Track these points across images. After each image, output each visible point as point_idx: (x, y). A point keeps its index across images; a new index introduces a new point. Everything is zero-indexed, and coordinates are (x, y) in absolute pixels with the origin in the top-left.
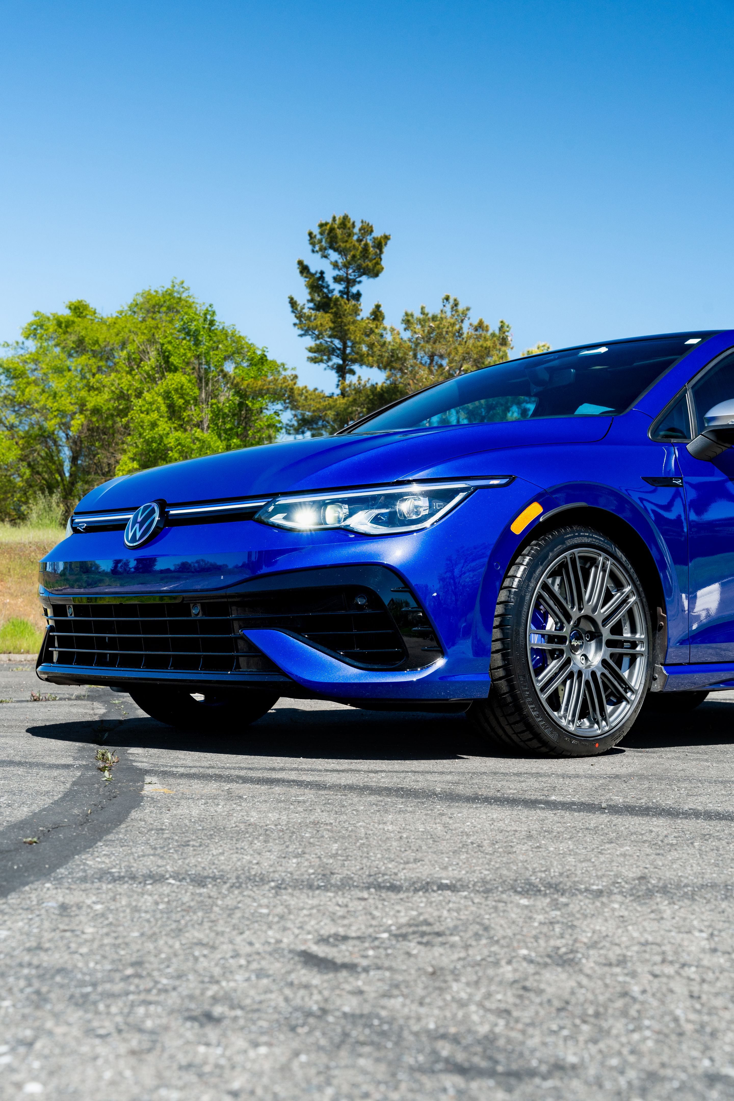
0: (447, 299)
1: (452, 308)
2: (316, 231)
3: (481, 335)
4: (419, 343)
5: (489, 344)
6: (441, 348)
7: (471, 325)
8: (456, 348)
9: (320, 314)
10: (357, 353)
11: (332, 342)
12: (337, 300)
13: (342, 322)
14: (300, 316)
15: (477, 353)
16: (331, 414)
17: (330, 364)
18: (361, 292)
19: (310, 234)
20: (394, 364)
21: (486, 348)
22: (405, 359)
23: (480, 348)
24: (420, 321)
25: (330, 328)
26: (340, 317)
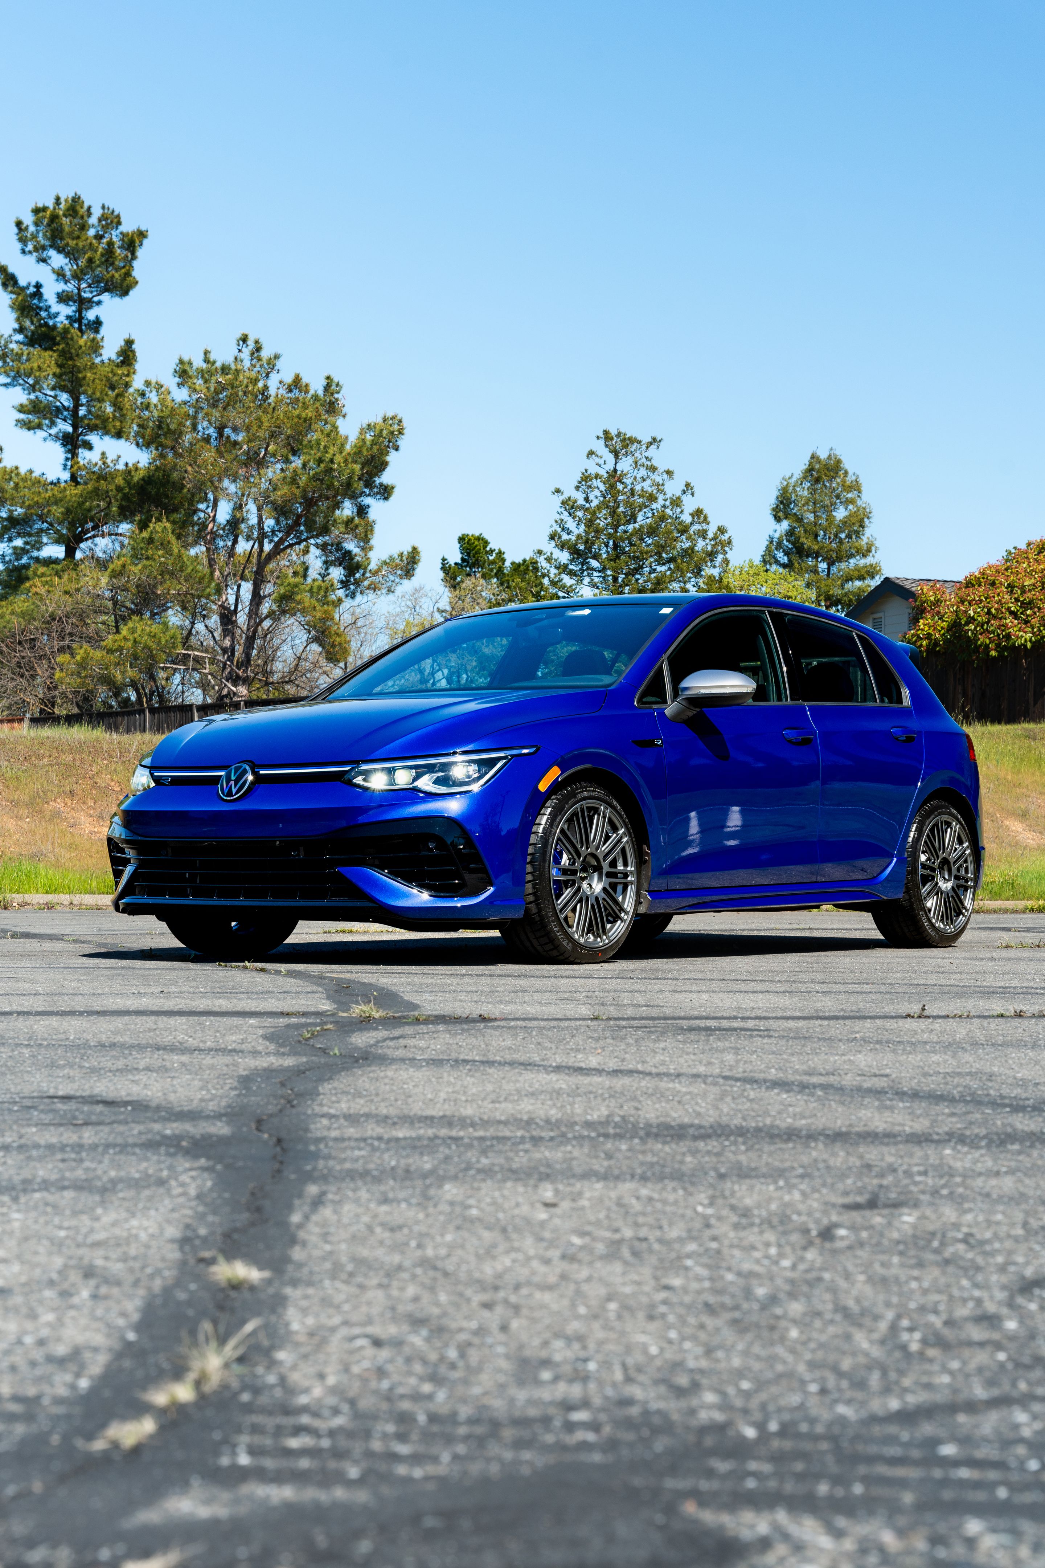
0: (244, 339)
1: (252, 354)
2: (28, 220)
3: (297, 399)
4: (202, 408)
5: (310, 413)
6: (235, 416)
7: (282, 382)
8: (259, 419)
9: (36, 351)
10: (98, 417)
11: (55, 397)
12: (66, 331)
13: (74, 366)
15: (291, 428)
16: (57, 511)
17: (53, 431)
18: (102, 319)
19: (19, 224)
20: (162, 439)
21: (305, 420)
22: (181, 434)
23: (296, 420)
24: (201, 372)
25: (54, 374)
26: (71, 358)
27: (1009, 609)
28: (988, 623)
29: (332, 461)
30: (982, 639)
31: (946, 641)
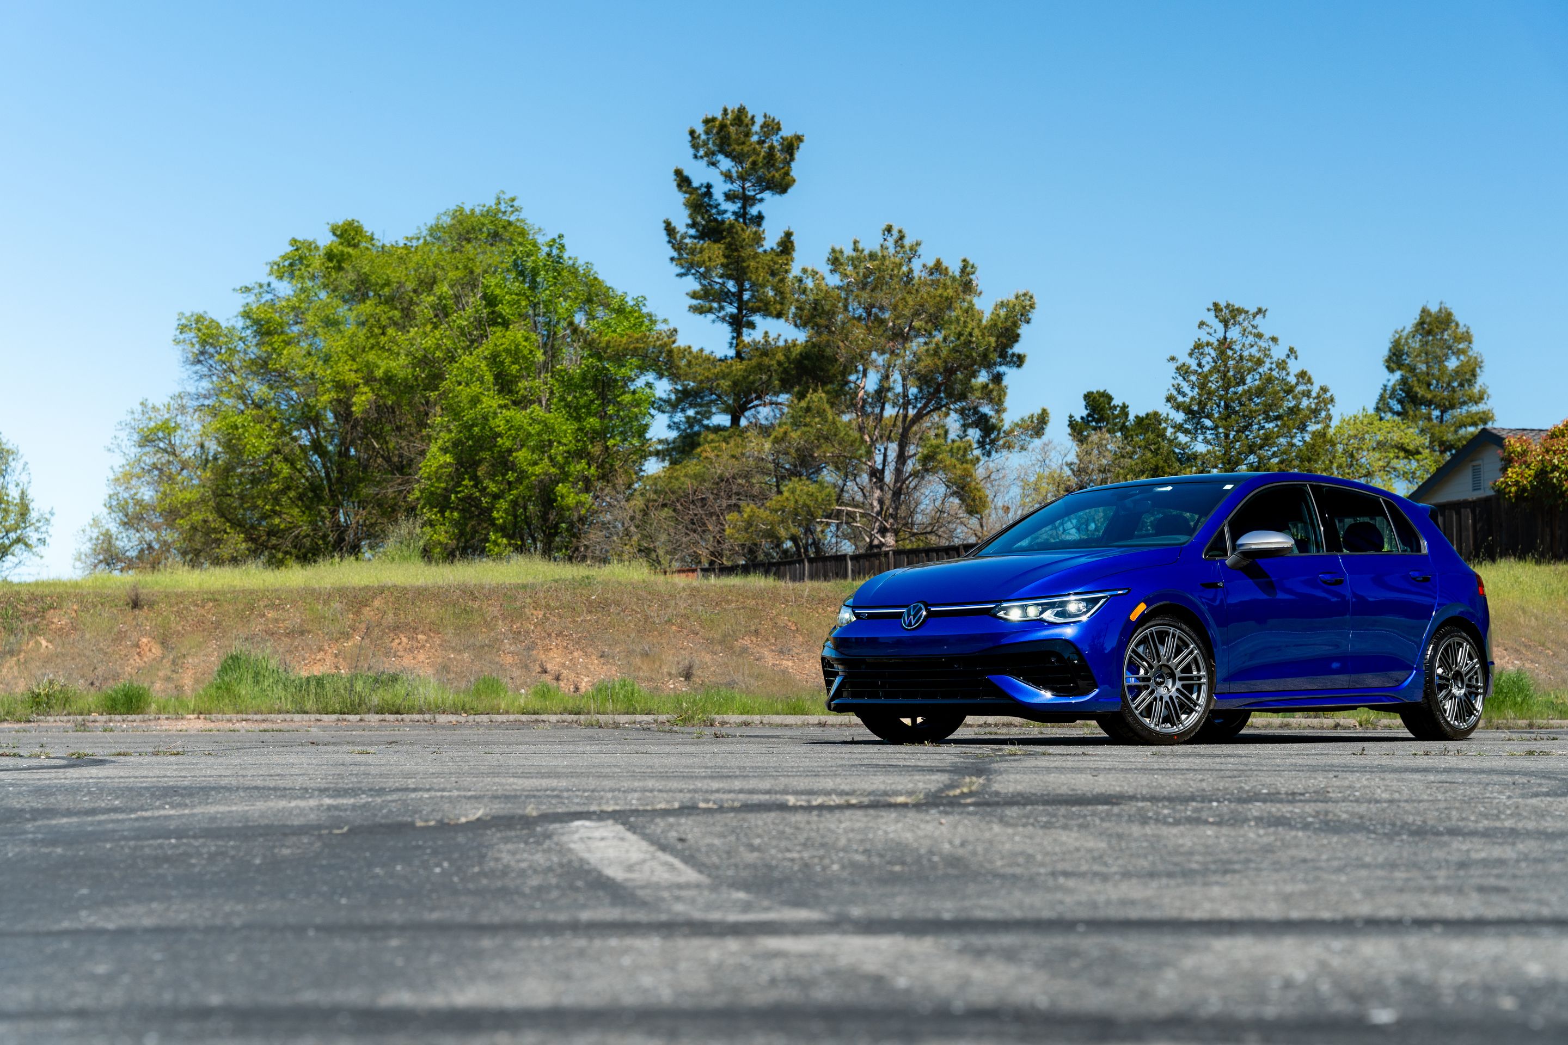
0: (889, 229)
1: (896, 242)
2: (700, 129)
3: (938, 281)
4: (852, 292)
5: (950, 292)
6: (882, 298)
7: (924, 266)
8: (904, 299)
9: (706, 244)
10: (761, 300)
12: (732, 226)
13: (739, 256)
14: (678, 247)
15: (933, 306)
16: (725, 384)
17: (722, 314)
18: (764, 214)
19: (692, 133)
20: (818, 320)
21: (947, 298)
22: (834, 313)
23: (937, 299)
24: (852, 259)
25: (722, 265)
26: (736, 250)
29: (971, 334)
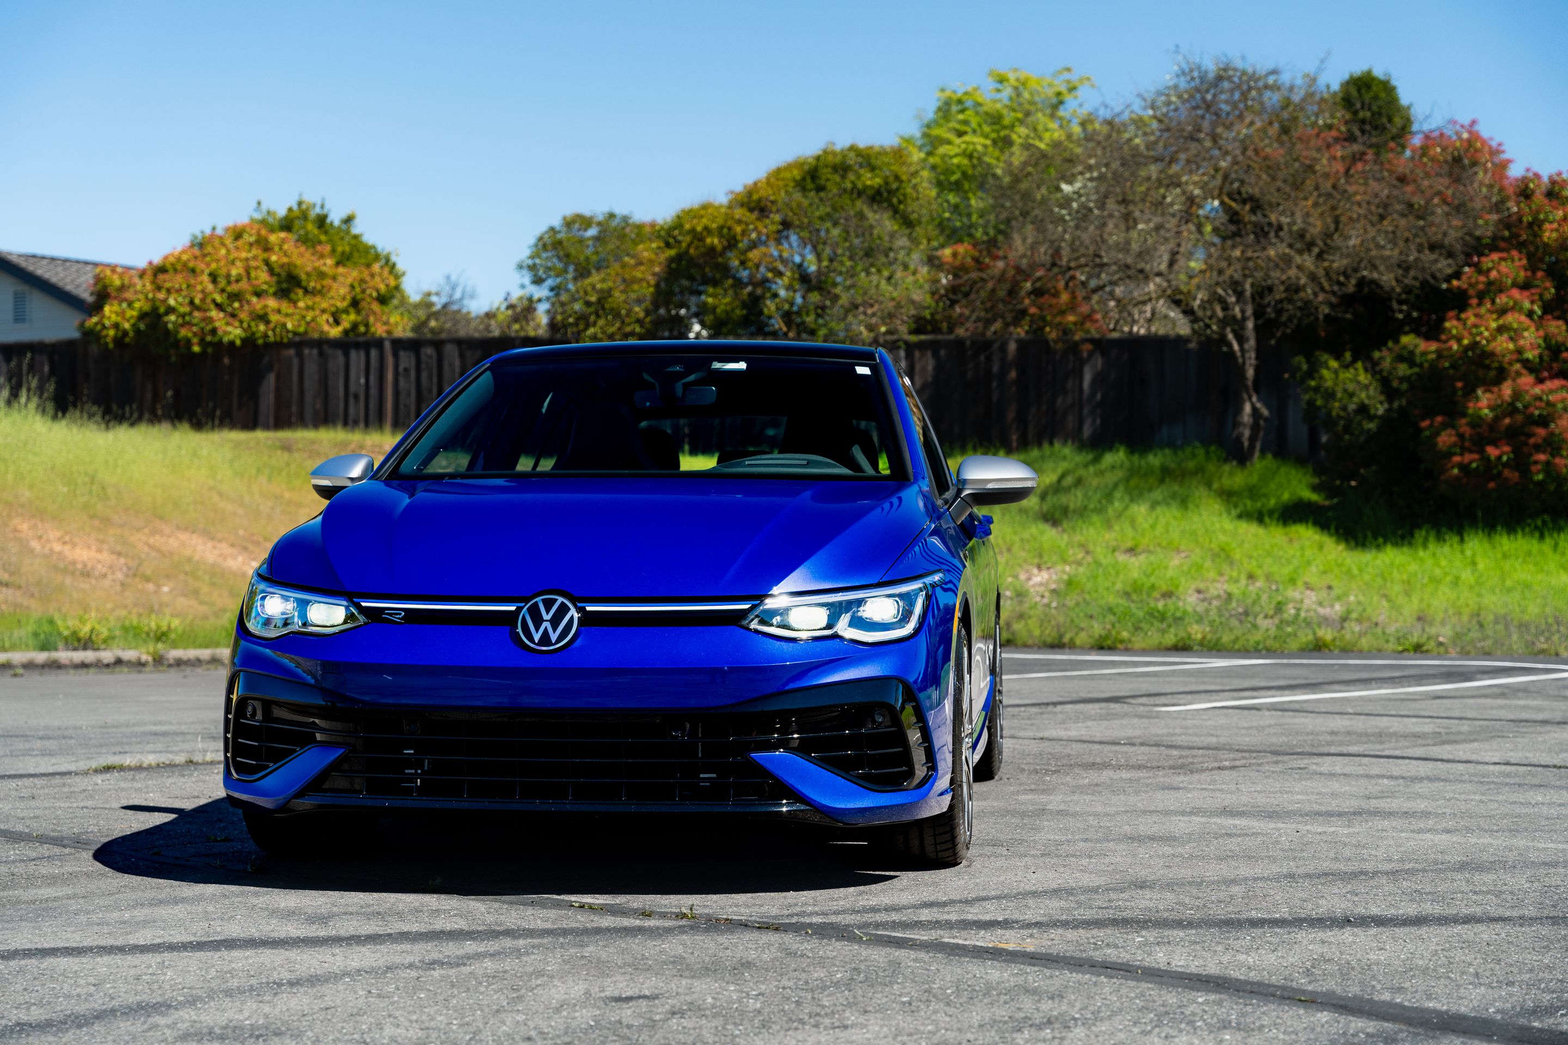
27: (214, 301)
28: (190, 314)
30: (183, 332)
31: (138, 331)
